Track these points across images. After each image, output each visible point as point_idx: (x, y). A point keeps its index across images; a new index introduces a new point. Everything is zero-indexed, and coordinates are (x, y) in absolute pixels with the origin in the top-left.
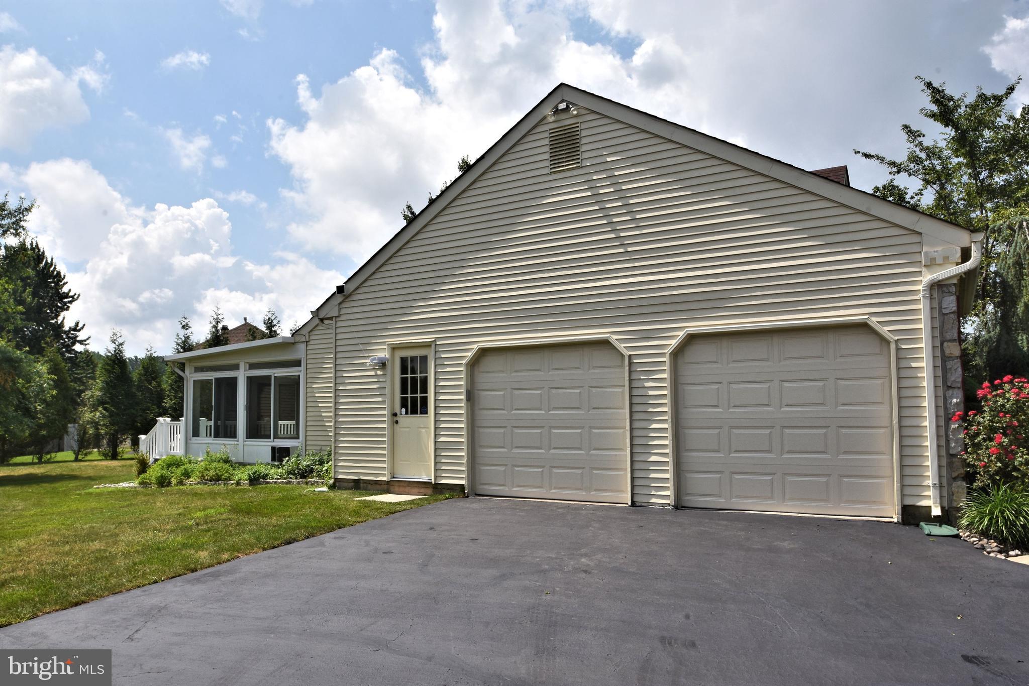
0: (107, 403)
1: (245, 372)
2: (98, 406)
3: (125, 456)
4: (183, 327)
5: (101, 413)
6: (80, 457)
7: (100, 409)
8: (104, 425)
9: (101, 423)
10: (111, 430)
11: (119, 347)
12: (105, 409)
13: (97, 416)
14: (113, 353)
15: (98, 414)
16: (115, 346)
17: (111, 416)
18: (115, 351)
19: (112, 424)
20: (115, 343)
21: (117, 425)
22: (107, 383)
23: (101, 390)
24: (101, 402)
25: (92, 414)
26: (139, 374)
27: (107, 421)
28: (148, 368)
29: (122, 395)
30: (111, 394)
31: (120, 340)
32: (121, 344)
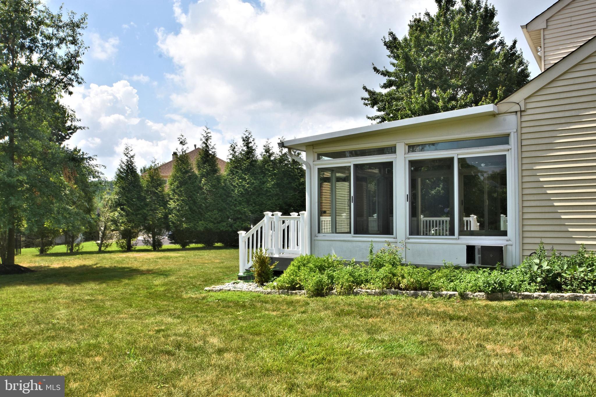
0: (123, 205)
1: (406, 156)
2: (116, 207)
3: (138, 247)
4: (181, 143)
5: (120, 213)
6: (103, 249)
7: (119, 209)
8: (123, 222)
9: (120, 221)
10: (129, 226)
11: (130, 159)
12: (122, 209)
13: (116, 216)
14: (126, 164)
15: (117, 214)
16: (127, 158)
17: (127, 215)
18: (127, 162)
19: (129, 221)
20: (127, 156)
21: (133, 223)
22: (123, 189)
23: (117, 194)
24: (118, 204)
25: (112, 214)
26: (147, 181)
27: (124, 220)
28: (153, 176)
29: (135, 198)
30: (126, 197)
31: (132, 153)
32: (132, 157)
